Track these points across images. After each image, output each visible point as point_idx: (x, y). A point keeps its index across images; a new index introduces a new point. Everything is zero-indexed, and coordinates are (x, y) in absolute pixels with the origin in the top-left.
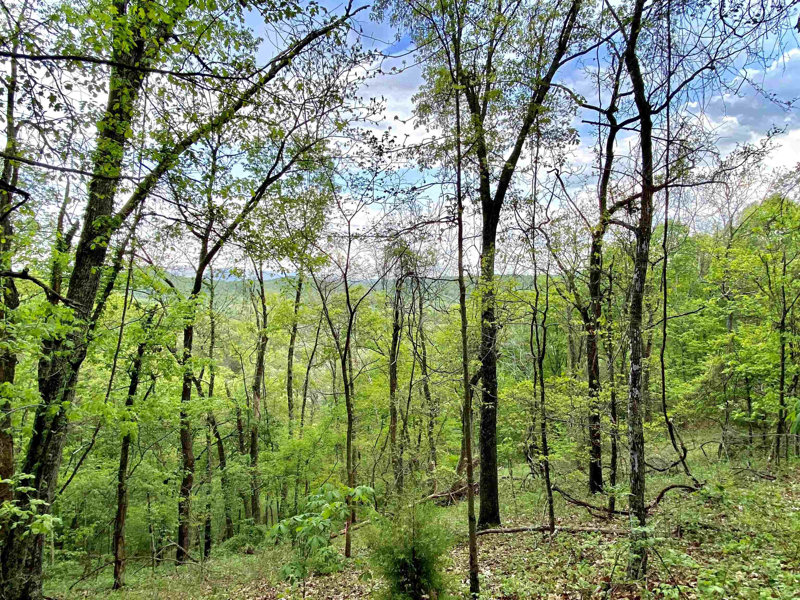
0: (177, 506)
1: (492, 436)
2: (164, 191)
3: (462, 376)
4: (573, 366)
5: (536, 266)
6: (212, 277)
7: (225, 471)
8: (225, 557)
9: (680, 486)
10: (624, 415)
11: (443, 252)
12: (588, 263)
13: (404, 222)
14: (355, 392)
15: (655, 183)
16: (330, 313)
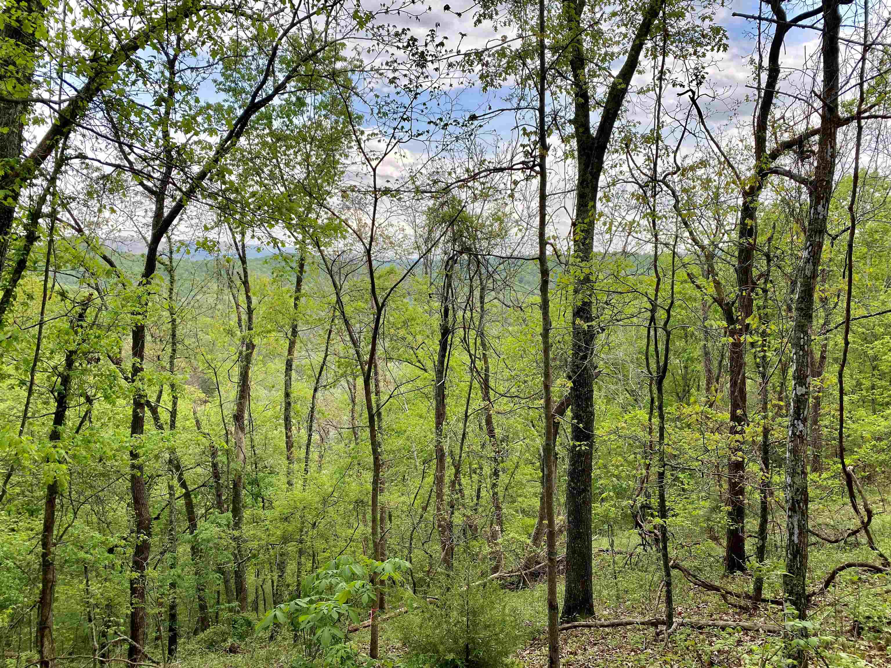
0: (127, 585)
1: (585, 490)
2: (98, 123)
3: (542, 401)
4: (708, 389)
5: (657, 240)
6: (171, 253)
7: (197, 535)
8: (198, 658)
9: (862, 565)
10: (780, 462)
11: (517, 217)
12: (735, 235)
13: (458, 171)
14: (384, 425)
15: (842, 113)
16: (348, 310)
